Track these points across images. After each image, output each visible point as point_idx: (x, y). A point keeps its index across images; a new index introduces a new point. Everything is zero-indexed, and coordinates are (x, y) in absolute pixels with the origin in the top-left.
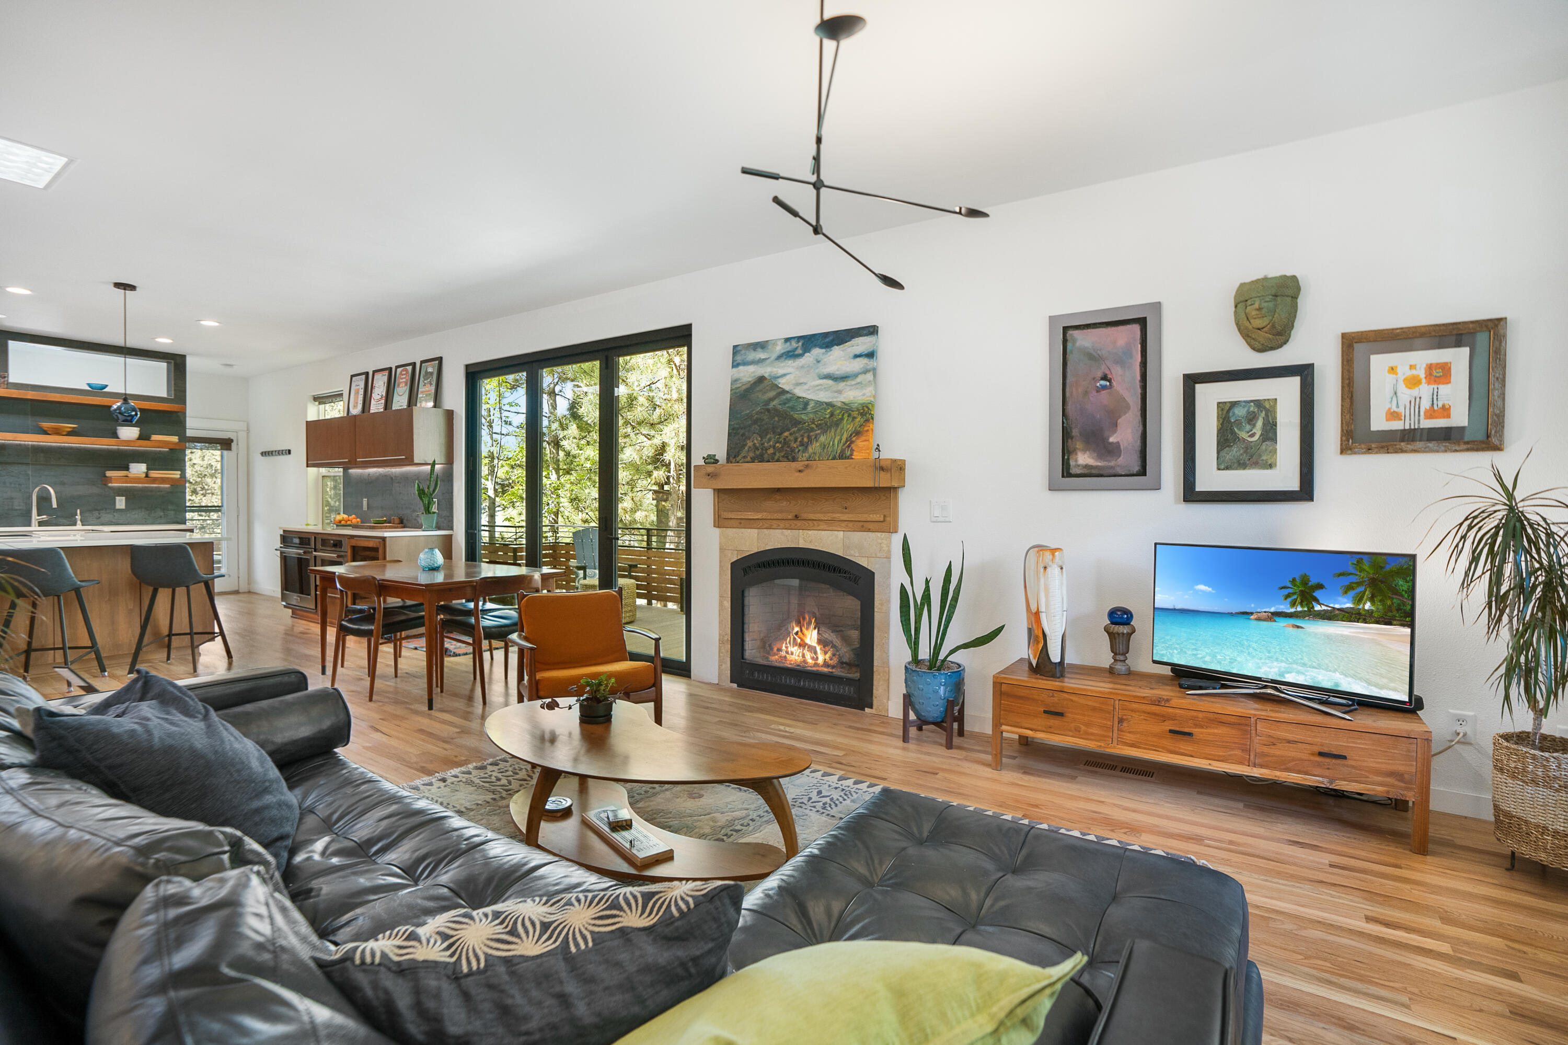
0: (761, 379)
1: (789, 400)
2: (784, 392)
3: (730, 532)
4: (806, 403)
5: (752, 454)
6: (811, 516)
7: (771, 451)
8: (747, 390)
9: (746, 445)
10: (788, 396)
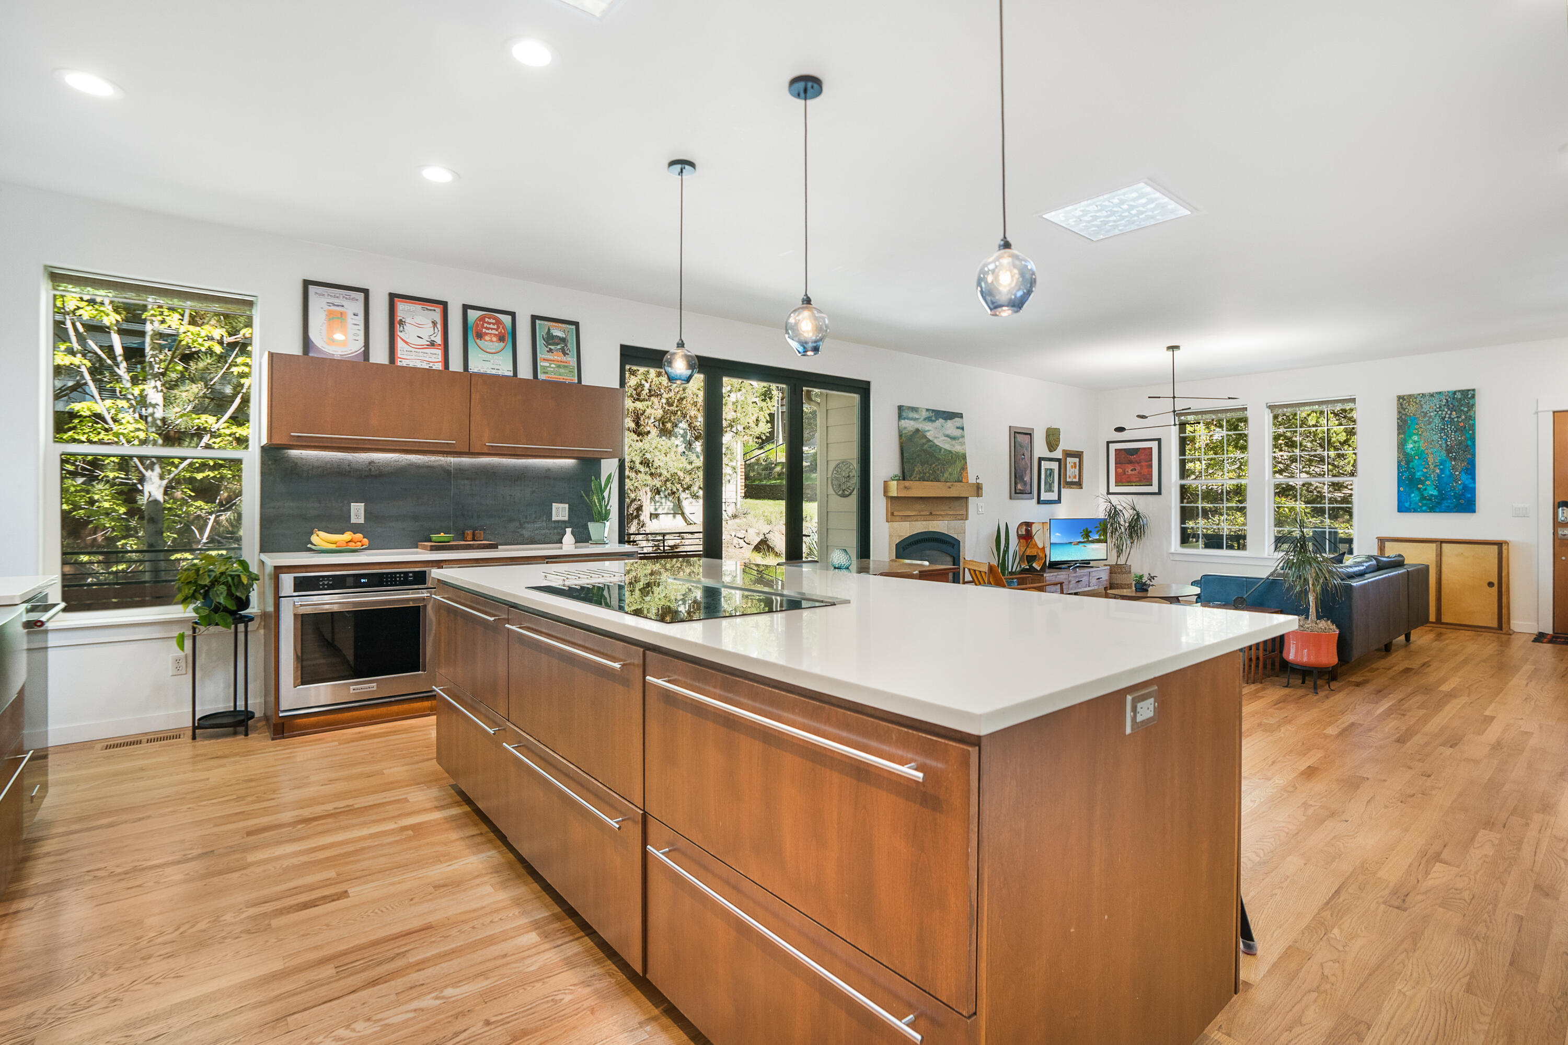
0: (917, 431)
1: (933, 446)
2: (929, 441)
3: (895, 524)
4: (940, 449)
5: (918, 476)
6: (938, 513)
7: (928, 475)
8: (911, 436)
9: (914, 470)
10: (931, 443)
